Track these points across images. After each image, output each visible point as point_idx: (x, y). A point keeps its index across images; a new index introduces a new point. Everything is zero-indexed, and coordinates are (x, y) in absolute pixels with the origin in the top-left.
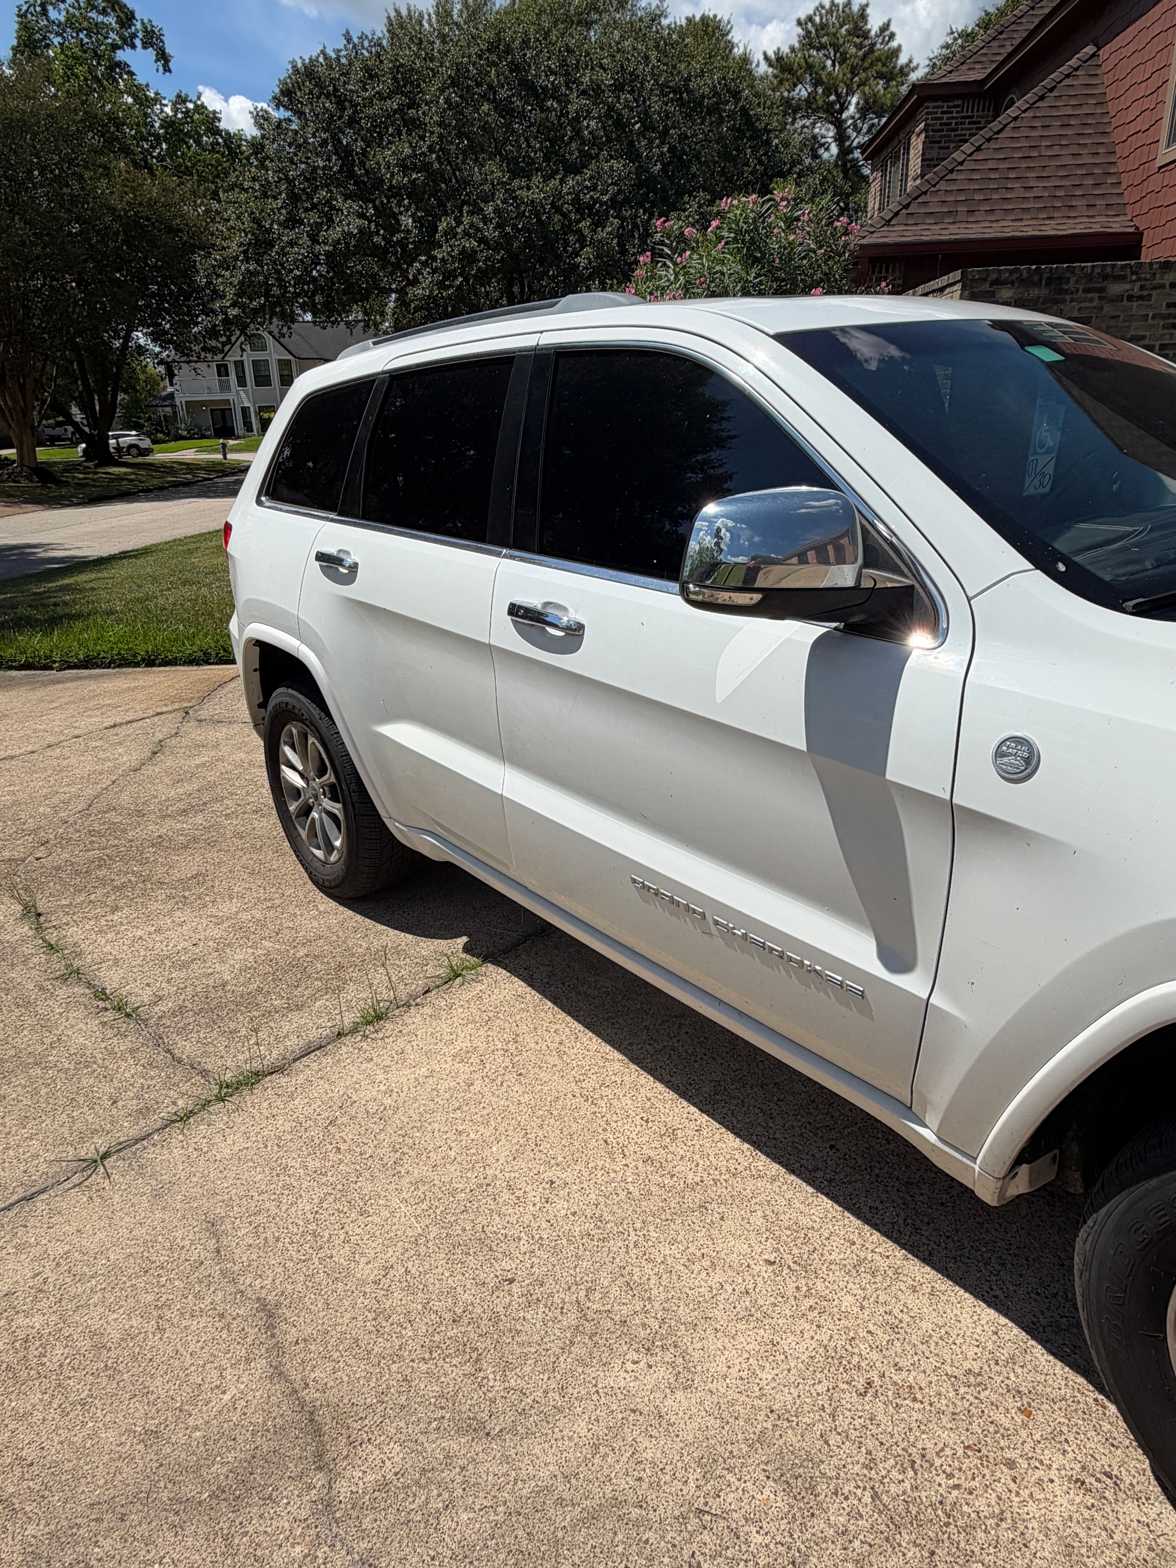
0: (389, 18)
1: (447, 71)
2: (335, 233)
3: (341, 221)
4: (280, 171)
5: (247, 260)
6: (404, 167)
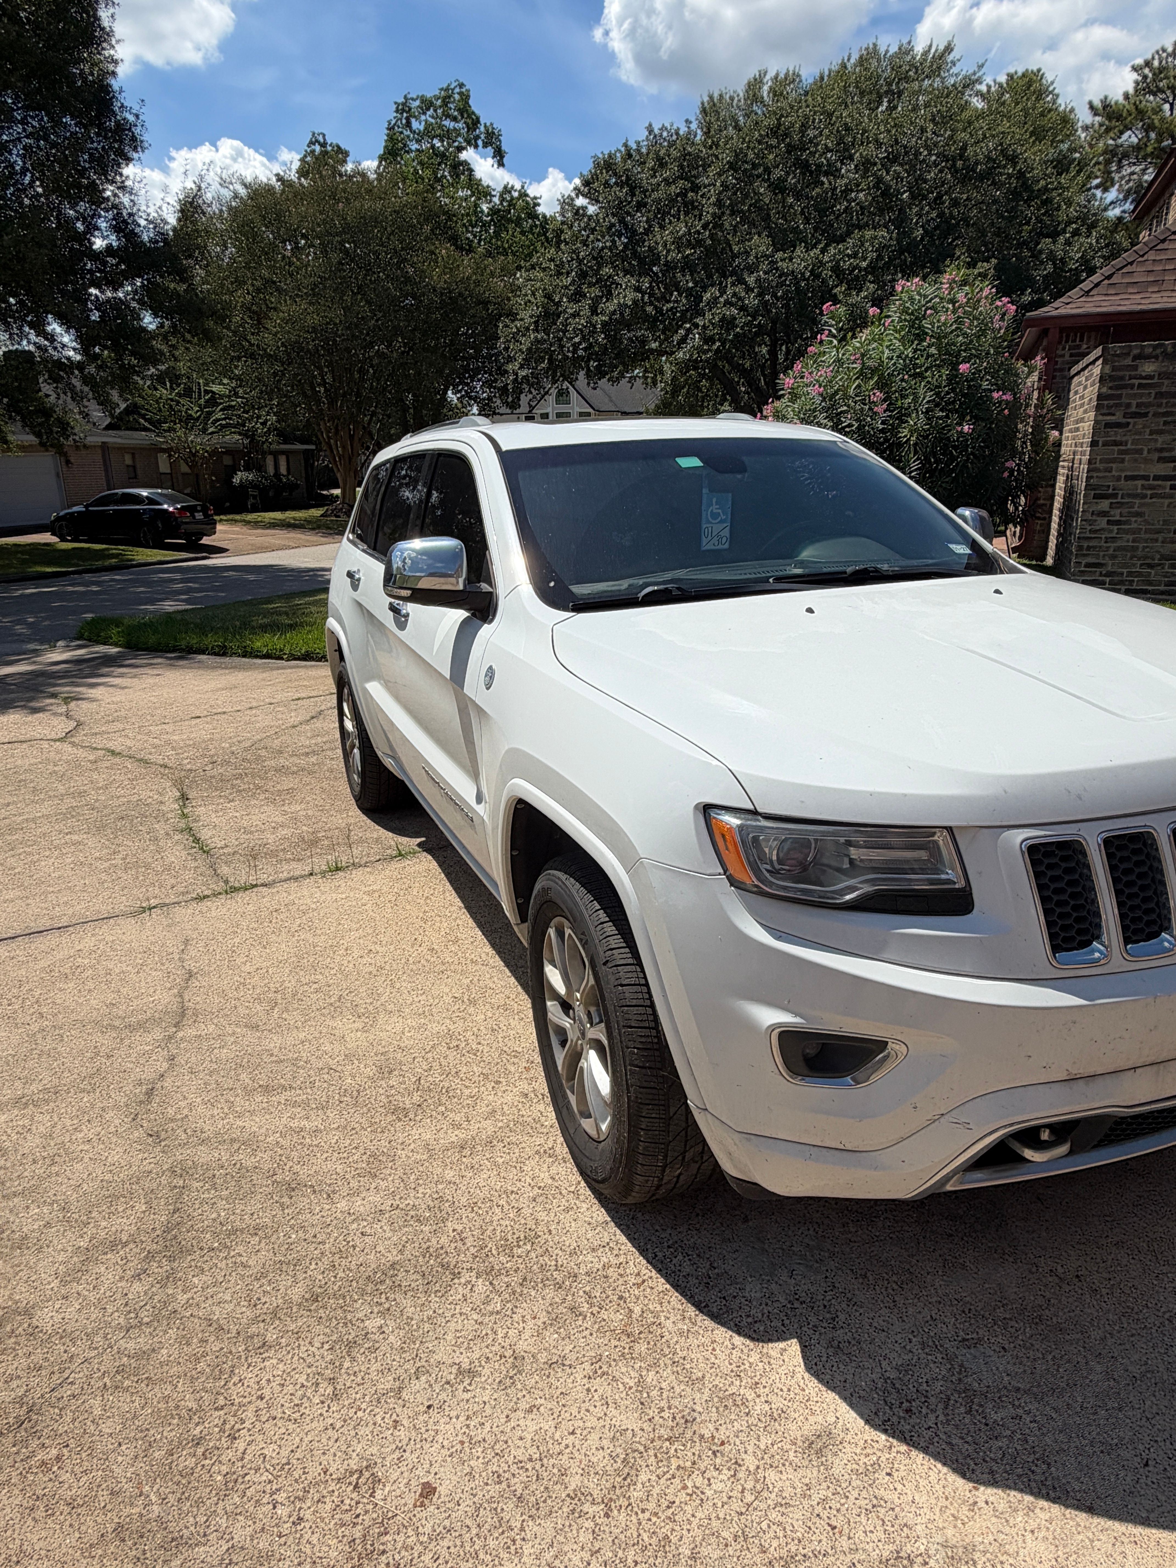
0: (703, 104)
1: (727, 157)
2: (611, 306)
3: (619, 294)
4: (574, 252)
5: (536, 330)
6: (679, 243)
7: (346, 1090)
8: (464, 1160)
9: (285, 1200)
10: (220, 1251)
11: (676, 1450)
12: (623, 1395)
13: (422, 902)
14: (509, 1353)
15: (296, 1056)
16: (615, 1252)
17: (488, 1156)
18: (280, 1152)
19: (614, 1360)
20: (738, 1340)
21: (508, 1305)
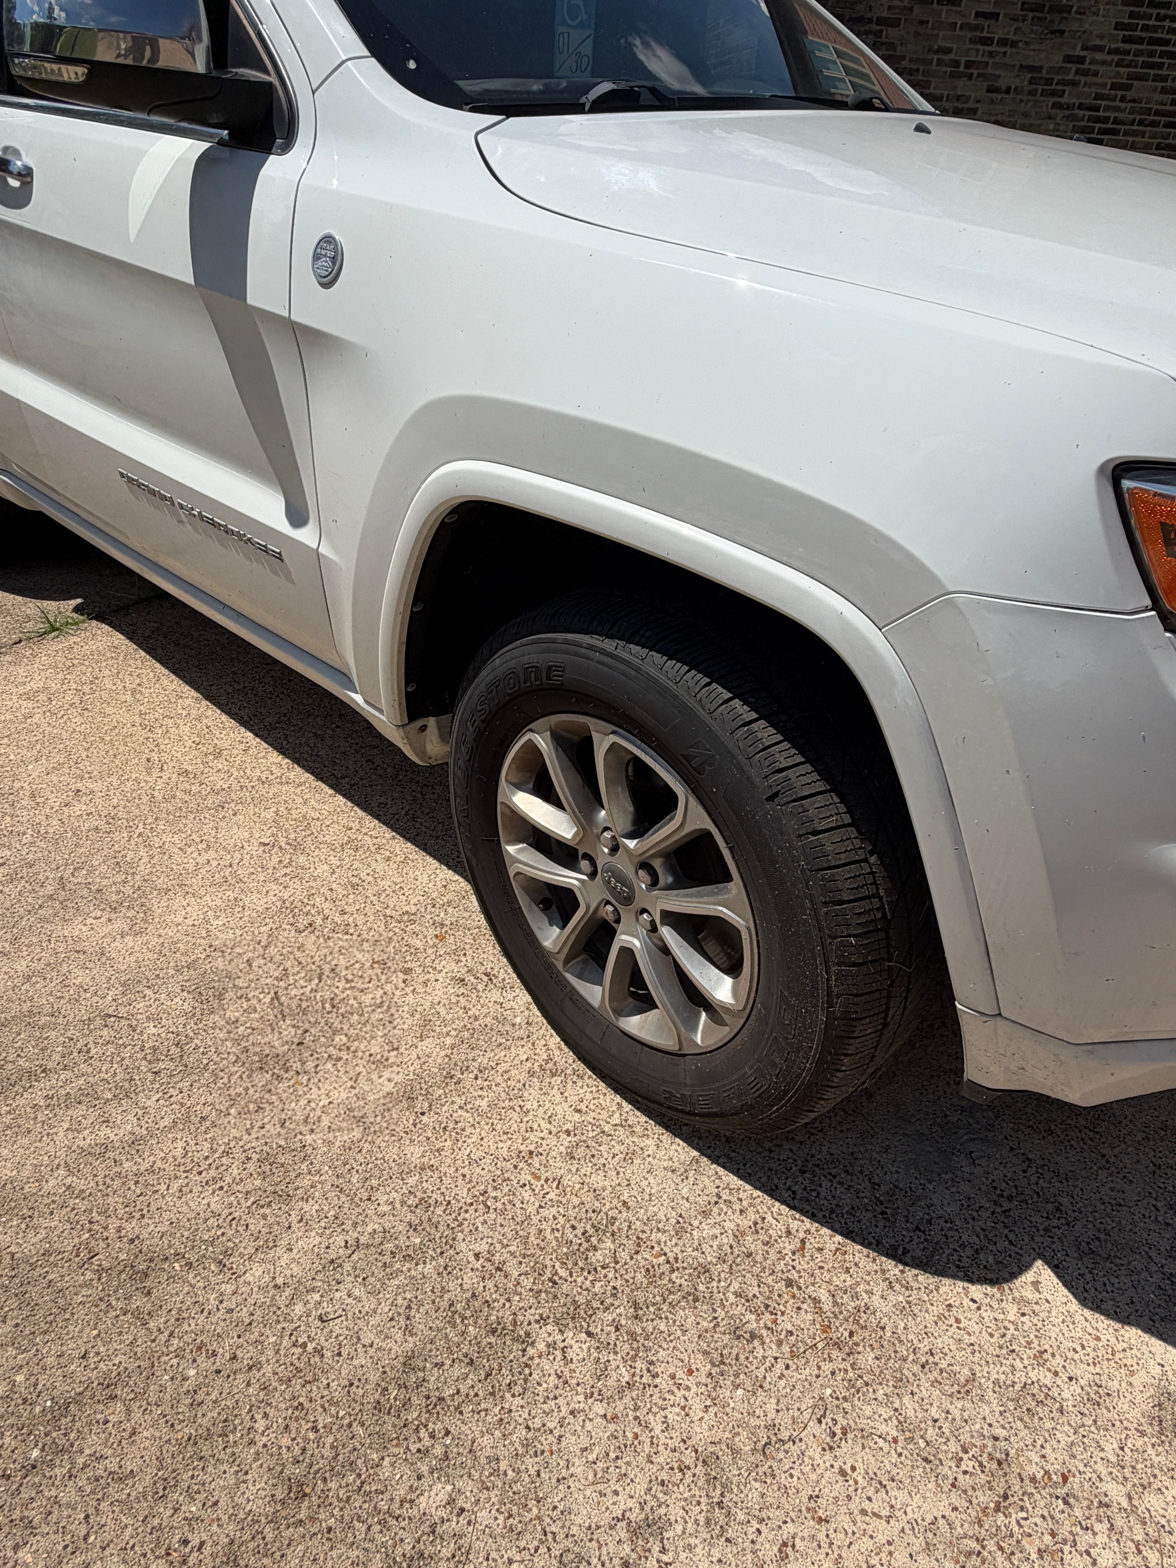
7: (155, 1049)
8: (425, 1119)
9: (138, 1301)
10: (51, 1465)
11: (1018, 1522)
12: (894, 1458)
13: (129, 698)
14: (689, 1458)
15: (26, 1007)
16: (737, 1207)
17: (460, 1101)
18: (82, 1206)
19: (845, 1399)
20: (977, 1291)
21: (639, 1364)
